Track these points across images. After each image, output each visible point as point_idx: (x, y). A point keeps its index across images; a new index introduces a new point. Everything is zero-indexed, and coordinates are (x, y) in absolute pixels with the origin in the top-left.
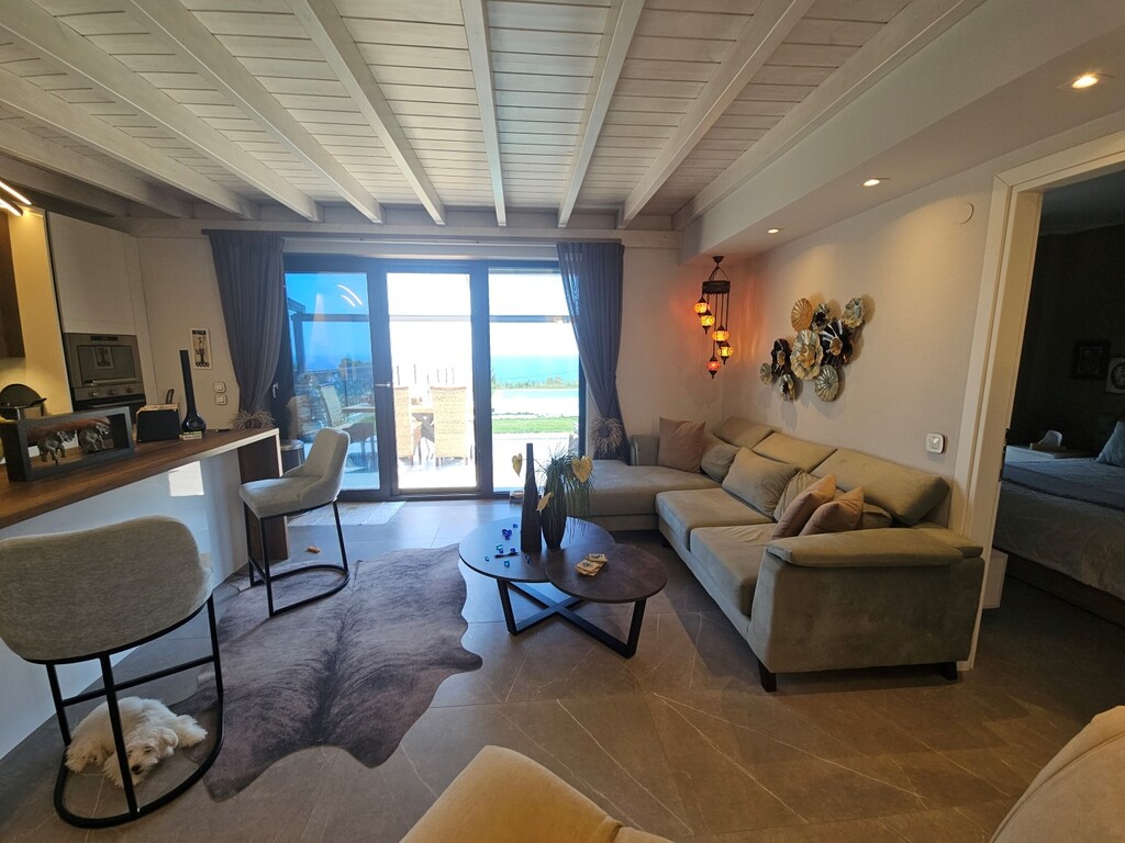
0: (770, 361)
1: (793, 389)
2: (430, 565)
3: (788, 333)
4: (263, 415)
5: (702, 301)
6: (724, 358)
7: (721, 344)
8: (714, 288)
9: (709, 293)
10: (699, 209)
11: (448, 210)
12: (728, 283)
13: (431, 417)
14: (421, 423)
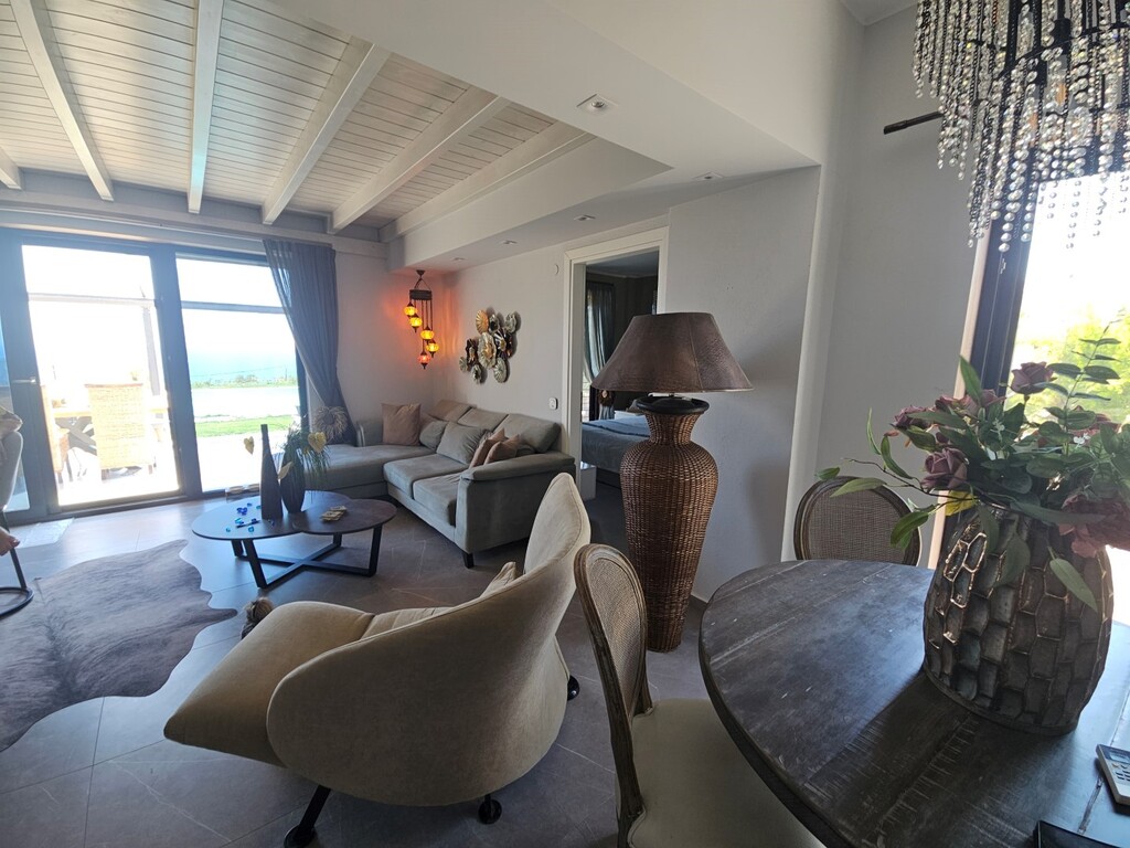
0: (466, 356)
1: (481, 376)
2: (142, 565)
3: (474, 335)
5: (410, 305)
6: (433, 353)
7: (428, 342)
8: (420, 295)
9: (415, 299)
10: (402, 229)
11: (116, 185)
12: (430, 293)
13: (85, 421)
14: (68, 431)
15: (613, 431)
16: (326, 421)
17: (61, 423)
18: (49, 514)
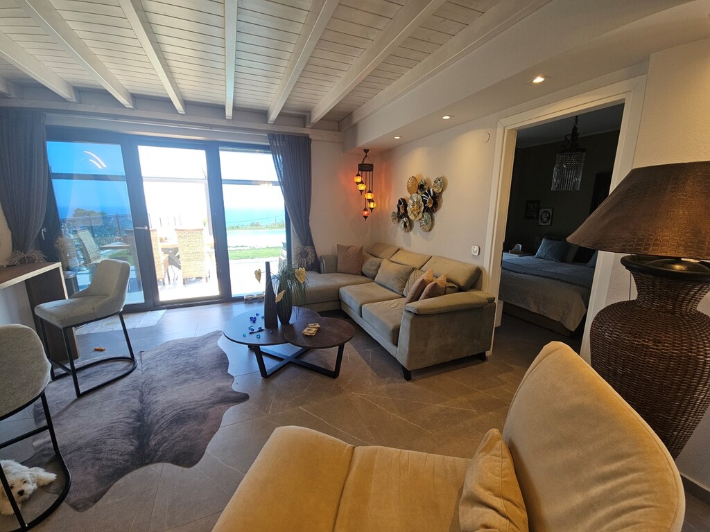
0: (397, 211)
1: (409, 226)
2: (197, 348)
3: (406, 195)
4: (36, 254)
5: (358, 175)
6: (372, 209)
7: (370, 201)
8: (365, 168)
9: (362, 171)
10: (356, 119)
11: (186, 103)
12: (372, 165)
13: (176, 250)
14: (168, 255)
15: (508, 270)
16: (303, 254)
17: (165, 250)
18: (155, 306)
